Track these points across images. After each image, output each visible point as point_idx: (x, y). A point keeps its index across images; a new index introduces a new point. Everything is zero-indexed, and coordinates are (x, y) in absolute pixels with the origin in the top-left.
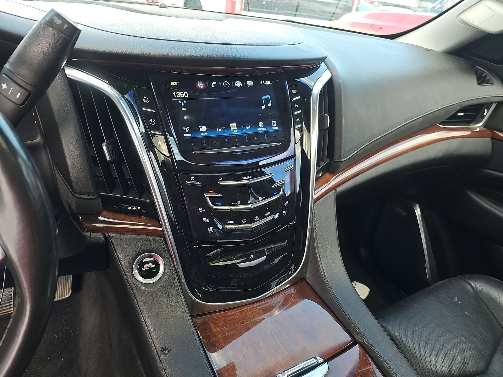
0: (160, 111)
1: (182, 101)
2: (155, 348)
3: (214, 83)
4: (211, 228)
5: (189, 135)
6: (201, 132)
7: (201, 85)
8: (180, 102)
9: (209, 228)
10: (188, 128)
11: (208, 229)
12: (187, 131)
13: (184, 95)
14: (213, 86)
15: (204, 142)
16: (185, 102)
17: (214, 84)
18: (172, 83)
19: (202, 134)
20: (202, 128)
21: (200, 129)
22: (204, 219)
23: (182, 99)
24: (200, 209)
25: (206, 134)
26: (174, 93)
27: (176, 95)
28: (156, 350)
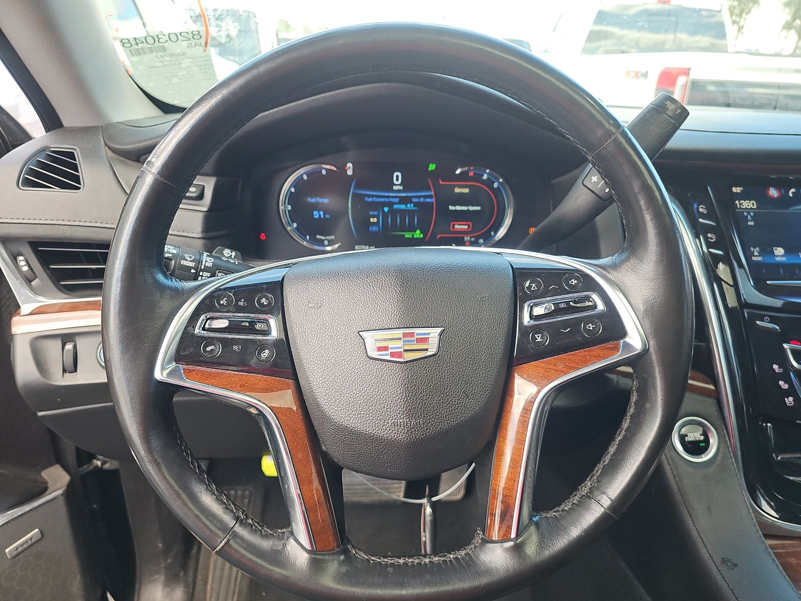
0: (722, 224)
1: (749, 213)
2: (711, 557)
3: (793, 190)
4: (791, 399)
5: (760, 259)
6: (777, 256)
7: (773, 192)
8: (745, 214)
9: (788, 398)
10: (757, 248)
11: (786, 399)
12: (756, 254)
13: (751, 206)
14: (791, 195)
15: (781, 270)
16: (752, 214)
17: (793, 193)
18: (734, 190)
19: (778, 259)
20: (777, 251)
21: (775, 251)
22: (781, 383)
23: (749, 210)
24: (775, 367)
25: (784, 259)
26: (737, 202)
27: (740, 204)
28: (712, 559)
